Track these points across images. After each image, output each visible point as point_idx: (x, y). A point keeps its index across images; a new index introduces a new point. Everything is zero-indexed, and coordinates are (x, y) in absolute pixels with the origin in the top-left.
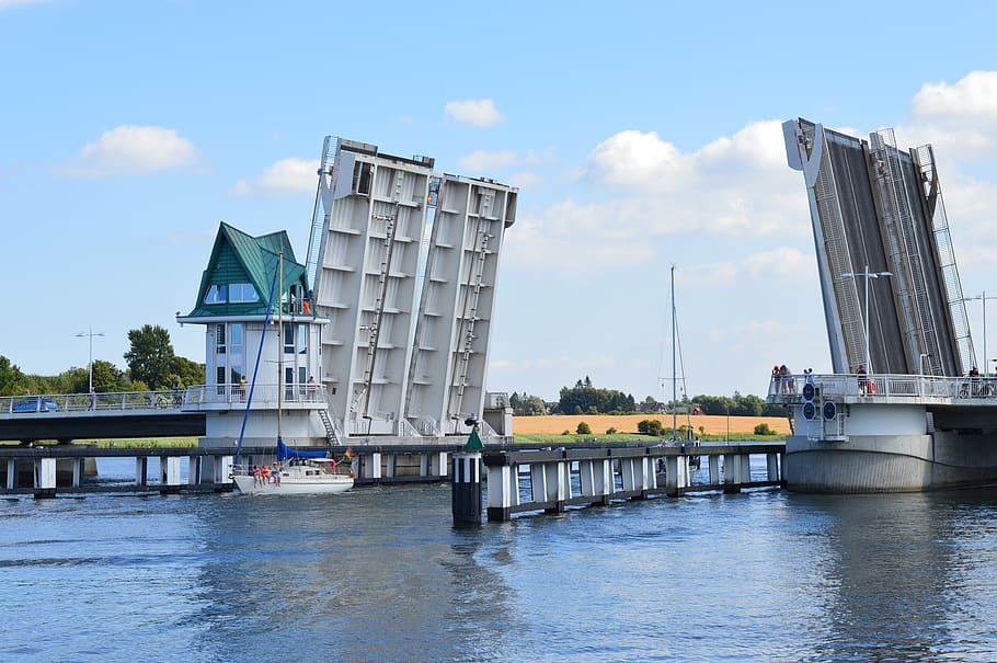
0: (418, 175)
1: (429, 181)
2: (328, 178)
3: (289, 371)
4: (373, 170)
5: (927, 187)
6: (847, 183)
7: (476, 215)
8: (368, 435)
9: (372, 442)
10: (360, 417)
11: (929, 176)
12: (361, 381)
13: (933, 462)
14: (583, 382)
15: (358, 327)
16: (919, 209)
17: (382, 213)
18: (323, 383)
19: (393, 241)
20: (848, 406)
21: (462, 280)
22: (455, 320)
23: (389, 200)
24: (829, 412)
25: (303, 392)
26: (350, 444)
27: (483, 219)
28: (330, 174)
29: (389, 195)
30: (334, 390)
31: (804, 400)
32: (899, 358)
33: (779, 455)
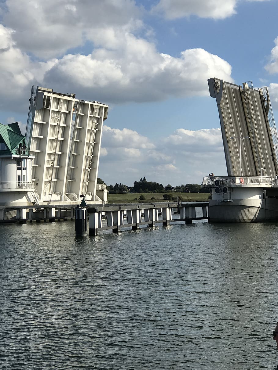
0: (69, 101)
1: (73, 103)
2: (34, 102)
3: (19, 177)
4: (51, 99)
5: (265, 103)
6: (233, 103)
7: (92, 116)
8: (51, 201)
9: (52, 204)
10: (47, 194)
11: (266, 99)
12: (47, 180)
13: (266, 209)
14: (143, 179)
15: (46, 159)
16: (262, 112)
17: (54, 116)
18: (33, 181)
19: (59, 126)
20: (233, 188)
21: (87, 141)
22: (84, 157)
23: (57, 110)
24: (225, 190)
25: (24, 185)
26: (44, 204)
27: (95, 117)
28: (34, 100)
29: (57, 108)
30: (37, 184)
31: (215, 186)
32: (254, 170)
33: (207, 207)
